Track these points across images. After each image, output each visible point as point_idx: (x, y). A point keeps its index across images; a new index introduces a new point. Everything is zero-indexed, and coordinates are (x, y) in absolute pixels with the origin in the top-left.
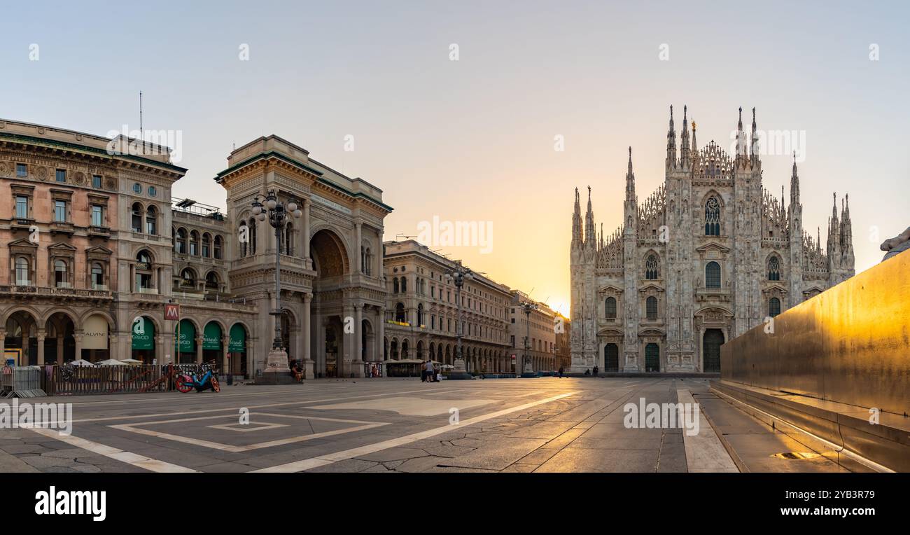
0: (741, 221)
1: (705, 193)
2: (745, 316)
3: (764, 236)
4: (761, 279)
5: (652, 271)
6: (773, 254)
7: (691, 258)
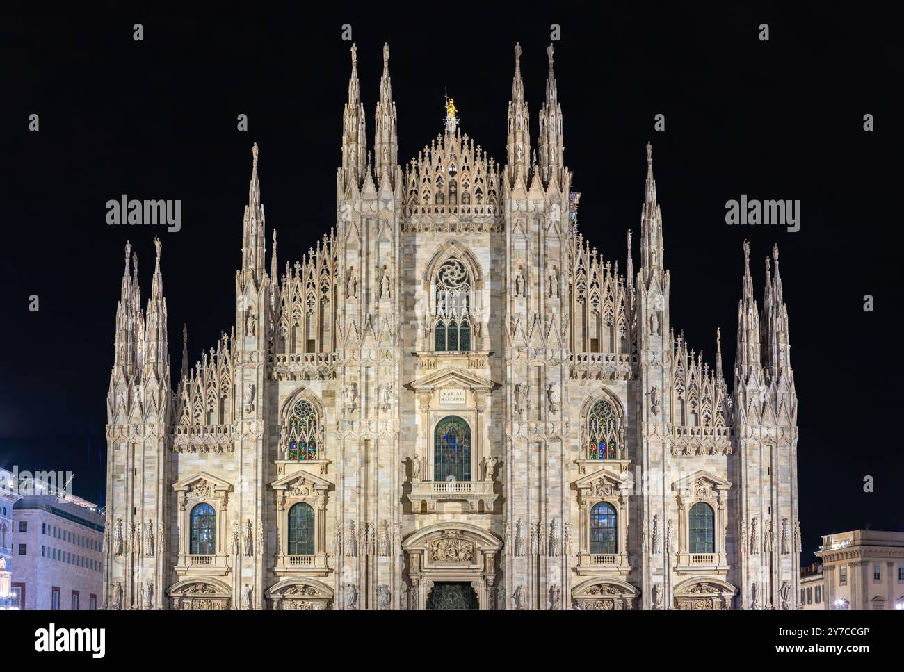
0: (520, 314)
1: (434, 249)
2: (529, 550)
3: (578, 349)
4: (571, 456)
5: (302, 441)
6: (599, 395)
7: (397, 408)
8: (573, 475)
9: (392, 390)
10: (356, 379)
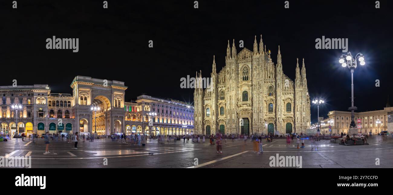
0: (255, 74)
1: (242, 66)
2: (257, 112)
3: (266, 78)
4: (265, 96)
5: (222, 97)
6: (270, 85)
7: (236, 90)
8: (265, 99)
10: (229, 87)
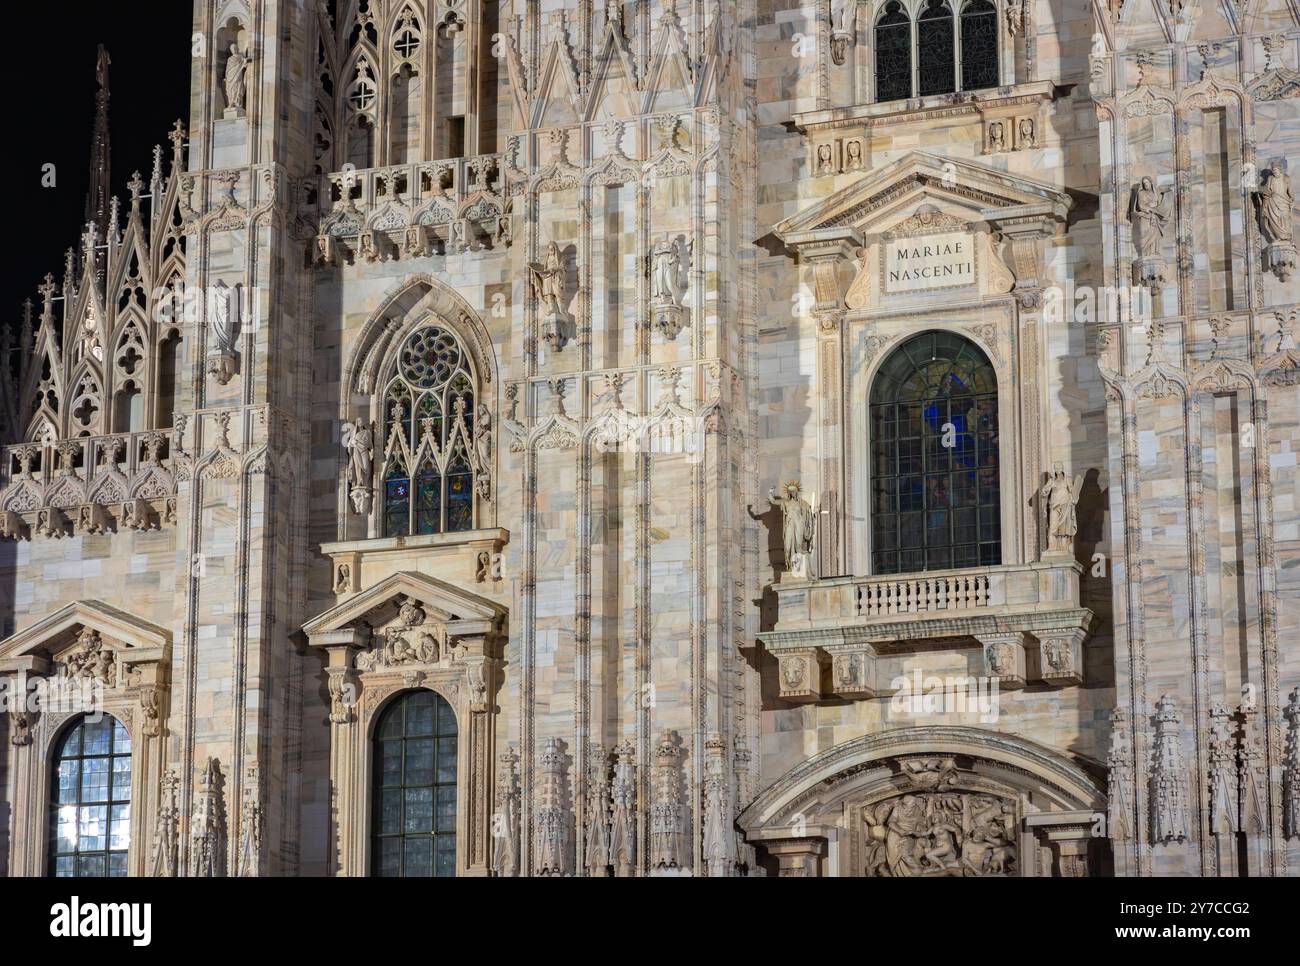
5: (427, 468)
7: (712, 321)
9: (694, 259)
10: (572, 234)
